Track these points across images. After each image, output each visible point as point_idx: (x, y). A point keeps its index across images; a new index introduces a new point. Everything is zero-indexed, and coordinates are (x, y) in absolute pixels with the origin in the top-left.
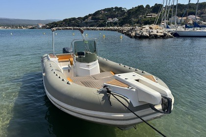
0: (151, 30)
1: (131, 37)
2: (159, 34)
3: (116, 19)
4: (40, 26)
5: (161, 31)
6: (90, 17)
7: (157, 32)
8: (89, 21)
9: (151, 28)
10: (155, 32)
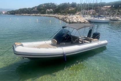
0: (77, 19)
1: (67, 22)
2: (82, 21)
3: (51, 10)
4: (4, 13)
5: (83, 19)
6: (36, 8)
7: (81, 20)
8: (35, 10)
9: (77, 18)
10: (79, 20)
